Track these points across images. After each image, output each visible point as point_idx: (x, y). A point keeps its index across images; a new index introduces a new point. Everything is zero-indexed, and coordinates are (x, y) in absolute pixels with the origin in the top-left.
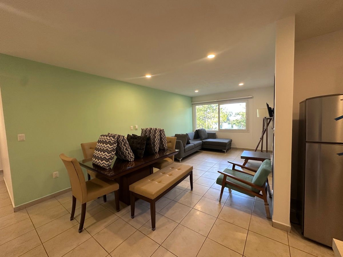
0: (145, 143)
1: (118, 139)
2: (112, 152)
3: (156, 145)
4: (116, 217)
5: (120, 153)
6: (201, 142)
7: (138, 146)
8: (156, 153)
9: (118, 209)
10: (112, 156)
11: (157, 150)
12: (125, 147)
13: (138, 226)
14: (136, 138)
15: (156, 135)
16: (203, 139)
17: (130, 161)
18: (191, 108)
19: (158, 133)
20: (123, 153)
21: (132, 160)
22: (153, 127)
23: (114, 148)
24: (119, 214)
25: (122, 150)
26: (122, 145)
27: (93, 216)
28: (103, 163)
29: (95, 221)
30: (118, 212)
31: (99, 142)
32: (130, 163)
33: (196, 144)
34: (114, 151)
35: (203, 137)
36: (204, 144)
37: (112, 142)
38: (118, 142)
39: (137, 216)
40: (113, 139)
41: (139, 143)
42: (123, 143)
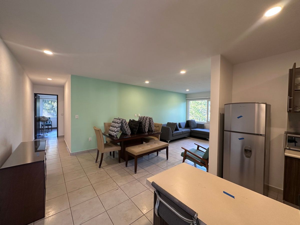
0: (138, 125)
1: (122, 121)
2: (118, 128)
3: (146, 127)
4: (118, 165)
5: (123, 129)
6: (189, 131)
7: (134, 126)
8: (146, 132)
9: (120, 162)
10: (118, 130)
11: (147, 130)
12: (126, 126)
13: (128, 170)
14: (133, 122)
15: (147, 121)
16: (191, 128)
17: (128, 135)
18: (185, 103)
19: (148, 120)
20: (124, 130)
21: (130, 134)
22: (146, 116)
23: (120, 126)
24: (119, 164)
25: (124, 128)
26: (124, 125)
27: (106, 162)
28: (113, 134)
29: (107, 165)
30: (119, 163)
31: (113, 122)
32: (128, 136)
33: (184, 131)
34: (119, 127)
35: (192, 126)
36: (191, 132)
37: (119, 122)
38: (122, 123)
39: (128, 166)
40: (119, 121)
41: (134, 125)
42: (125, 124)
